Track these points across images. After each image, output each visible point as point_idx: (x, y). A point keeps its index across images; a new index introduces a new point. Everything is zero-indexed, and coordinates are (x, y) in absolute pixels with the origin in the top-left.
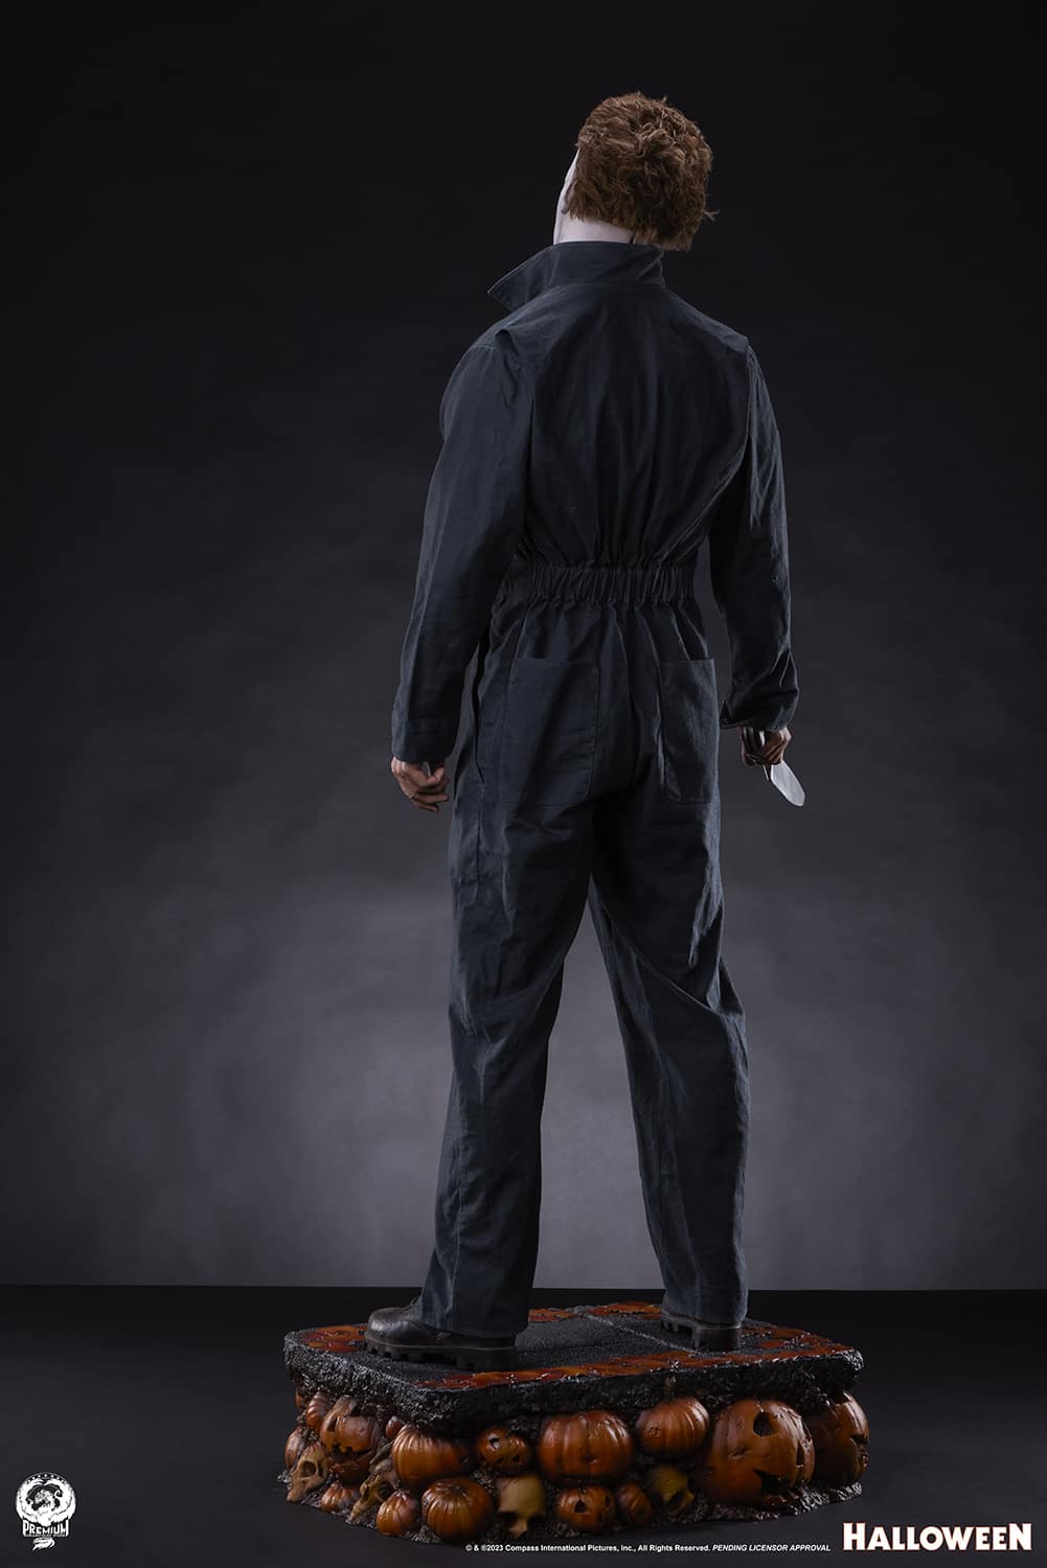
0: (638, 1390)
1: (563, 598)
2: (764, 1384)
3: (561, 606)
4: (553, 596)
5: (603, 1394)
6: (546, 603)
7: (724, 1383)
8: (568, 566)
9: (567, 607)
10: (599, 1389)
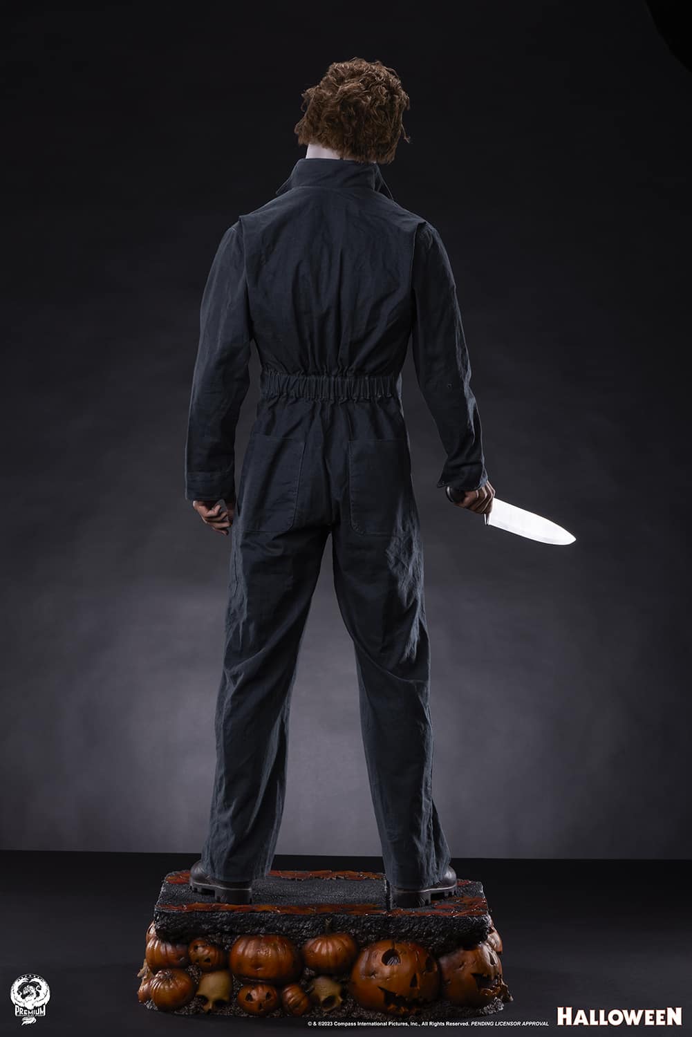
0: (305, 925)
1: (288, 395)
2: (403, 931)
3: (287, 400)
4: (281, 394)
5: (278, 925)
6: (276, 398)
7: (371, 926)
8: (289, 374)
9: (290, 401)
10: (276, 921)
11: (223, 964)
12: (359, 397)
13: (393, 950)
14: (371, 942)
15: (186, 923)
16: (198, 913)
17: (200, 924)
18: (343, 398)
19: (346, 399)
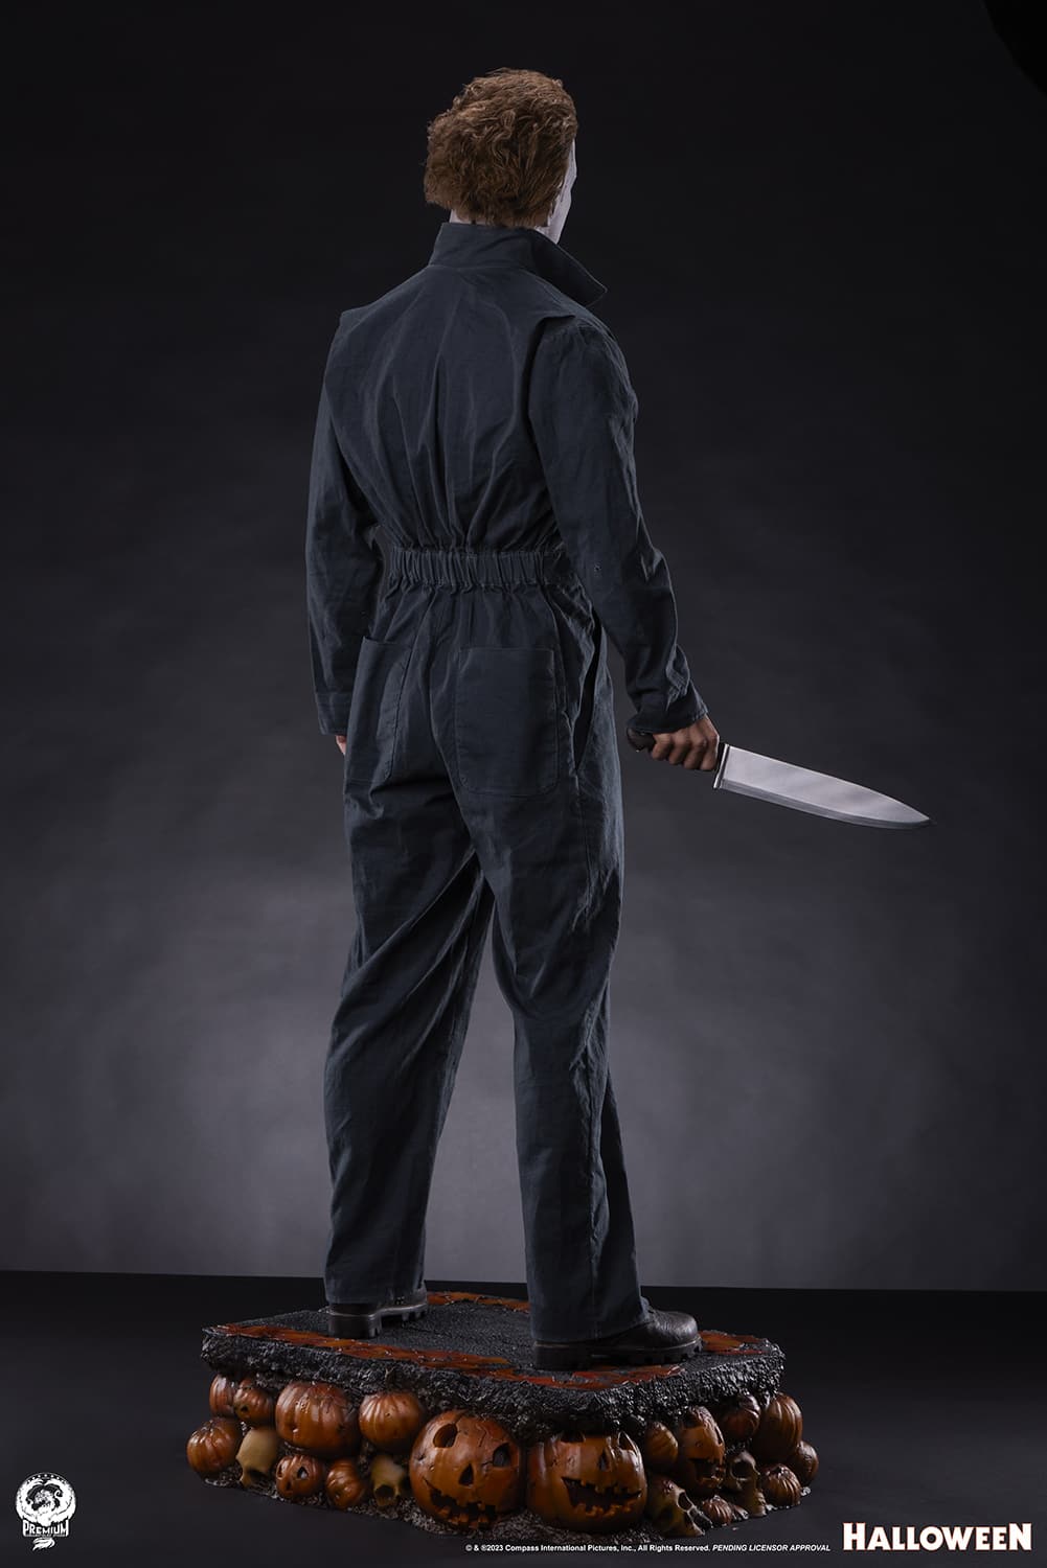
2: (480, 1399)
10: (331, 1363)
11: (265, 1420)
12: (487, 582)
13: (455, 1425)
14: (440, 1412)
15: (229, 1352)
16: (243, 1340)
17: (246, 1356)
18: (468, 585)
19: (471, 586)
